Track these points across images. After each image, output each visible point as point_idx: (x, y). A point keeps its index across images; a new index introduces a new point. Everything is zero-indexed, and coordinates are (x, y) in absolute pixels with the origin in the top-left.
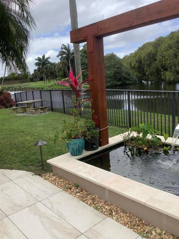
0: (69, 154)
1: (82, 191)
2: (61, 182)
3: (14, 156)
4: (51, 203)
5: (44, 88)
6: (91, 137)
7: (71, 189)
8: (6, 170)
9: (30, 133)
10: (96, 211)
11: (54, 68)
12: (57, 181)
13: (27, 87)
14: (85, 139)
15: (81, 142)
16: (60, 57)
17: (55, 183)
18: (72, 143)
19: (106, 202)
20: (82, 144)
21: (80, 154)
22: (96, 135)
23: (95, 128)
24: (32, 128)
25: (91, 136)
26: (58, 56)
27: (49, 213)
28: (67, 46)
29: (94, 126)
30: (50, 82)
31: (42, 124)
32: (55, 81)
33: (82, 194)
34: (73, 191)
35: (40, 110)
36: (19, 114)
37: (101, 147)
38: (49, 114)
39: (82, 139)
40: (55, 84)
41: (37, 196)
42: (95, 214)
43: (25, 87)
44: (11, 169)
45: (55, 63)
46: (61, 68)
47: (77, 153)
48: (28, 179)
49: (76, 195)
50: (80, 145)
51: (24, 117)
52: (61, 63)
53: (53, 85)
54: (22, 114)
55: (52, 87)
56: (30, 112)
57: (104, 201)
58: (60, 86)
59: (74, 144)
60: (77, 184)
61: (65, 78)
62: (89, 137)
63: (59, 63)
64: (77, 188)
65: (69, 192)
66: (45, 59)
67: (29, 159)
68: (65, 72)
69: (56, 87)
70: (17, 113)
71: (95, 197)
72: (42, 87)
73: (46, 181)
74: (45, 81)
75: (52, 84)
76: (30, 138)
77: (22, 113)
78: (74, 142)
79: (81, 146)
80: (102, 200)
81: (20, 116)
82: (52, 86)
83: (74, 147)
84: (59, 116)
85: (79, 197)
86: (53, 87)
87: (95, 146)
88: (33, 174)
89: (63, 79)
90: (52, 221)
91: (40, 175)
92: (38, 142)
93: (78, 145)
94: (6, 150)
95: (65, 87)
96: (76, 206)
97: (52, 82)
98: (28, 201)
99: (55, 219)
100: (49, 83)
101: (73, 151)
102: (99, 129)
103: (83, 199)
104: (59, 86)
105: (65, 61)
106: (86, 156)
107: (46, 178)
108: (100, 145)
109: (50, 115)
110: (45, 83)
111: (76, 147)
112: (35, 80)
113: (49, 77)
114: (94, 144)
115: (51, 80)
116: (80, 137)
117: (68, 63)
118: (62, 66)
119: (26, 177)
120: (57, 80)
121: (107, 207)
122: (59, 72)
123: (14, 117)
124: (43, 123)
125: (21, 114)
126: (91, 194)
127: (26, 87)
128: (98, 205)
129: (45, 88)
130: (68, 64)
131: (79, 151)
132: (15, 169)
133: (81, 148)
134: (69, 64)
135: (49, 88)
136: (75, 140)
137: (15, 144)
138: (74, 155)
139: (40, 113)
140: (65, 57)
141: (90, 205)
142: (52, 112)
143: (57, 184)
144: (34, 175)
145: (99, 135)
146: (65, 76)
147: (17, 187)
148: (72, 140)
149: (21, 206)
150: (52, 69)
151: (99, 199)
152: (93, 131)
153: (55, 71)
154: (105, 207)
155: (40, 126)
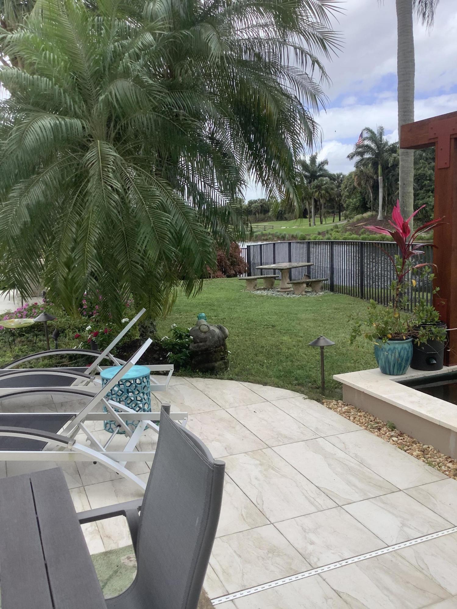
0: (379, 369)
1: (401, 434)
2: (360, 416)
3: (264, 366)
4: (344, 443)
5: (308, 237)
6: (429, 341)
7: (379, 429)
8: (255, 385)
9: (288, 330)
10: (427, 467)
11: (339, 186)
12: (353, 413)
13: (267, 232)
14: (415, 343)
15: (405, 348)
16: (357, 158)
17: (349, 417)
18: (386, 347)
19: (450, 457)
20: (408, 352)
21: (401, 372)
22: (440, 338)
23: (437, 324)
24: (290, 322)
25: (429, 338)
26: (351, 157)
27: (340, 454)
28: (376, 132)
29: (436, 319)
30: (324, 223)
31: (311, 316)
32: (337, 219)
33: (402, 439)
34: (384, 433)
35: (305, 285)
36: (258, 292)
37: (448, 366)
38: (324, 296)
39: (409, 342)
40: (336, 227)
41: (317, 429)
42: (427, 470)
43: (262, 233)
44: (265, 384)
45: (341, 174)
46: (355, 188)
47: (395, 370)
48: (298, 404)
49: (389, 439)
50: (402, 354)
51: (271, 297)
52: (356, 174)
53: (332, 230)
54: (265, 293)
55: (327, 236)
56: (282, 289)
57: (446, 457)
58: (348, 233)
59: (389, 349)
60: (393, 424)
61: (362, 213)
62: (424, 340)
63: (351, 175)
64: (392, 430)
65: (376, 433)
66: (317, 164)
67: (293, 375)
68: (364, 199)
69: (337, 235)
70: (254, 288)
71: (429, 447)
72: (304, 234)
73: (331, 412)
74: (312, 220)
75: (329, 228)
76: (290, 340)
77: (264, 289)
78: (392, 346)
79: (405, 355)
80: (442, 455)
81: (262, 296)
82: (327, 233)
83: (390, 356)
84: (348, 302)
85: (396, 443)
86: (330, 236)
87: (435, 362)
88: (306, 397)
89: (359, 216)
90: (347, 465)
91: (318, 400)
92: (319, 339)
93: (399, 354)
94: (248, 355)
95: (362, 236)
96: (390, 455)
97: (329, 223)
98: (302, 433)
99: (352, 465)
100: (321, 223)
101: (387, 364)
102: (446, 327)
103: (404, 447)
104: (346, 232)
105: (369, 170)
106: (413, 378)
107: (330, 406)
108: (447, 364)
109: (326, 298)
110: (310, 225)
111: (395, 357)
112: (286, 216)
113: (323, 210)
114: (434, 357)
115: (325, 217)
116: (404, 338)
117: (376, 173)
118: (359, 184)
119: (293, 400)
120: (342, 218)
121: (450, 465)
122: (349, 197)
123: (250, 297)
124: (313, 313)
125: (263, 291)
126: (419, 443)
127: (264, 232)
128: (433, 459)
129: (311, 238)
130: (375, 177)
131: (400, 365)
132: (270, 385)
133: (404, 361)
134: (378, 177)
135: (321, 237)
136: (394, 343)
137: (262, 347)
138: (388, 372)
139: (304, 293)
140: (369, 159)
141: (418, 457)
142: (332, 293)
143: (352, 418)
144: (306, 400)
145: (446, 338)
146: (364, 207)
147: (279, 411)
148: (389, 342)
149: (291, 438)
150: (332, 189)
151: (435, 452)
152: (433, 329)
153: (340, 195)
154: (446, 465)
155: (307, 320)
